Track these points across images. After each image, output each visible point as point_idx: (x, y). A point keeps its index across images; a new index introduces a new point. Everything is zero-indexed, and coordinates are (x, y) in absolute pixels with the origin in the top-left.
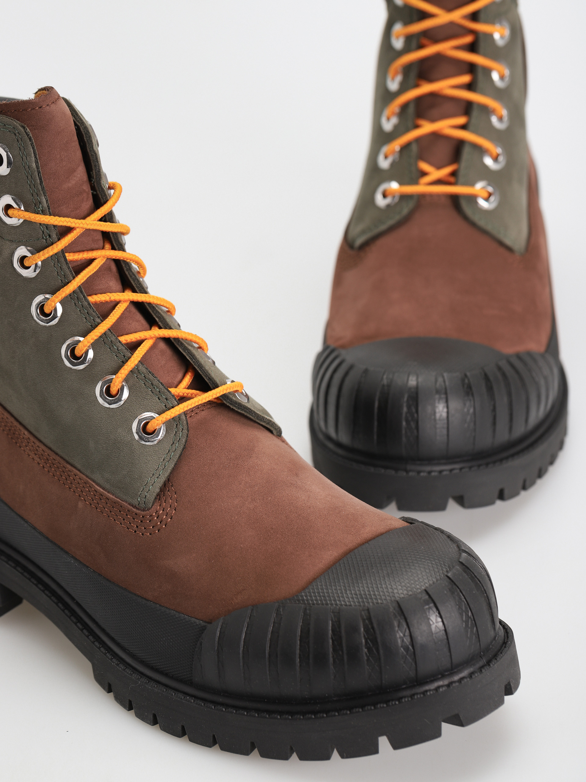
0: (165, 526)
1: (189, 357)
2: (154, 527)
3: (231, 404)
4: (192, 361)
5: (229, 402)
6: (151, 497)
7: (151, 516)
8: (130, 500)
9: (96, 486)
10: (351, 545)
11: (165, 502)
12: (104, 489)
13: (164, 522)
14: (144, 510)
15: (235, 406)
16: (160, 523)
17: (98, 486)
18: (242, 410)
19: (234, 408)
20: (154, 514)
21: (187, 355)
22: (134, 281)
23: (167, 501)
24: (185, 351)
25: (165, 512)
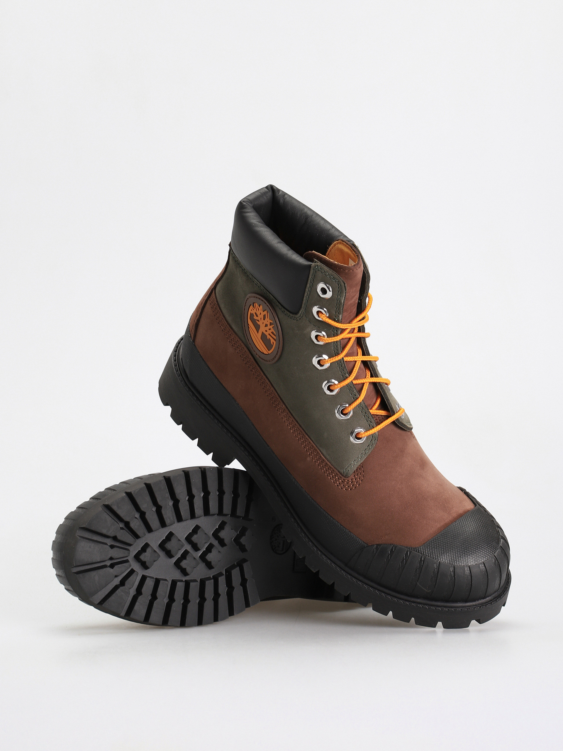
0: (355, 488)
1: (383, 393)
2: (349, 487)
3: (398, 423)
4: (384, 396)
5: (397, 422)
6: (351, 472)
7: (348, 481)
8: (339, 470)
9: (321, 455)
10: (447, 521)
11: (357, 475)
12: (325, 457)
13: (355, 486)
14: (345, 477)
15: (400, 424)
16: (353, 485)
17: (322, 454)
18: (403, 426)
19: (399, 425)
20: (350, 480)
21: (382, 392)
22: (365, 347)
23: (358, 475)
24: (381, 390)
25: (356, 481)
